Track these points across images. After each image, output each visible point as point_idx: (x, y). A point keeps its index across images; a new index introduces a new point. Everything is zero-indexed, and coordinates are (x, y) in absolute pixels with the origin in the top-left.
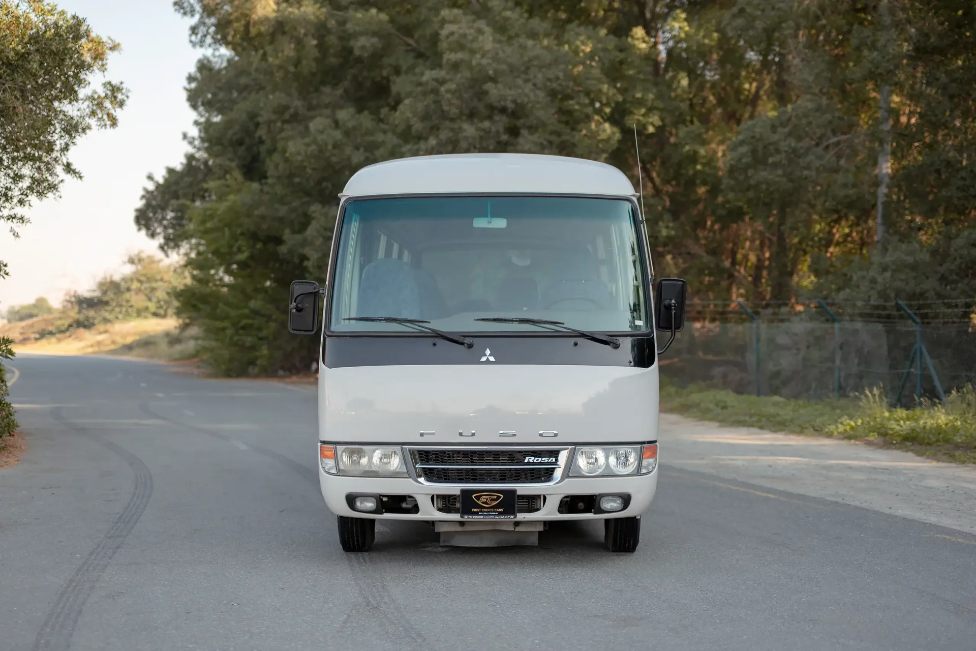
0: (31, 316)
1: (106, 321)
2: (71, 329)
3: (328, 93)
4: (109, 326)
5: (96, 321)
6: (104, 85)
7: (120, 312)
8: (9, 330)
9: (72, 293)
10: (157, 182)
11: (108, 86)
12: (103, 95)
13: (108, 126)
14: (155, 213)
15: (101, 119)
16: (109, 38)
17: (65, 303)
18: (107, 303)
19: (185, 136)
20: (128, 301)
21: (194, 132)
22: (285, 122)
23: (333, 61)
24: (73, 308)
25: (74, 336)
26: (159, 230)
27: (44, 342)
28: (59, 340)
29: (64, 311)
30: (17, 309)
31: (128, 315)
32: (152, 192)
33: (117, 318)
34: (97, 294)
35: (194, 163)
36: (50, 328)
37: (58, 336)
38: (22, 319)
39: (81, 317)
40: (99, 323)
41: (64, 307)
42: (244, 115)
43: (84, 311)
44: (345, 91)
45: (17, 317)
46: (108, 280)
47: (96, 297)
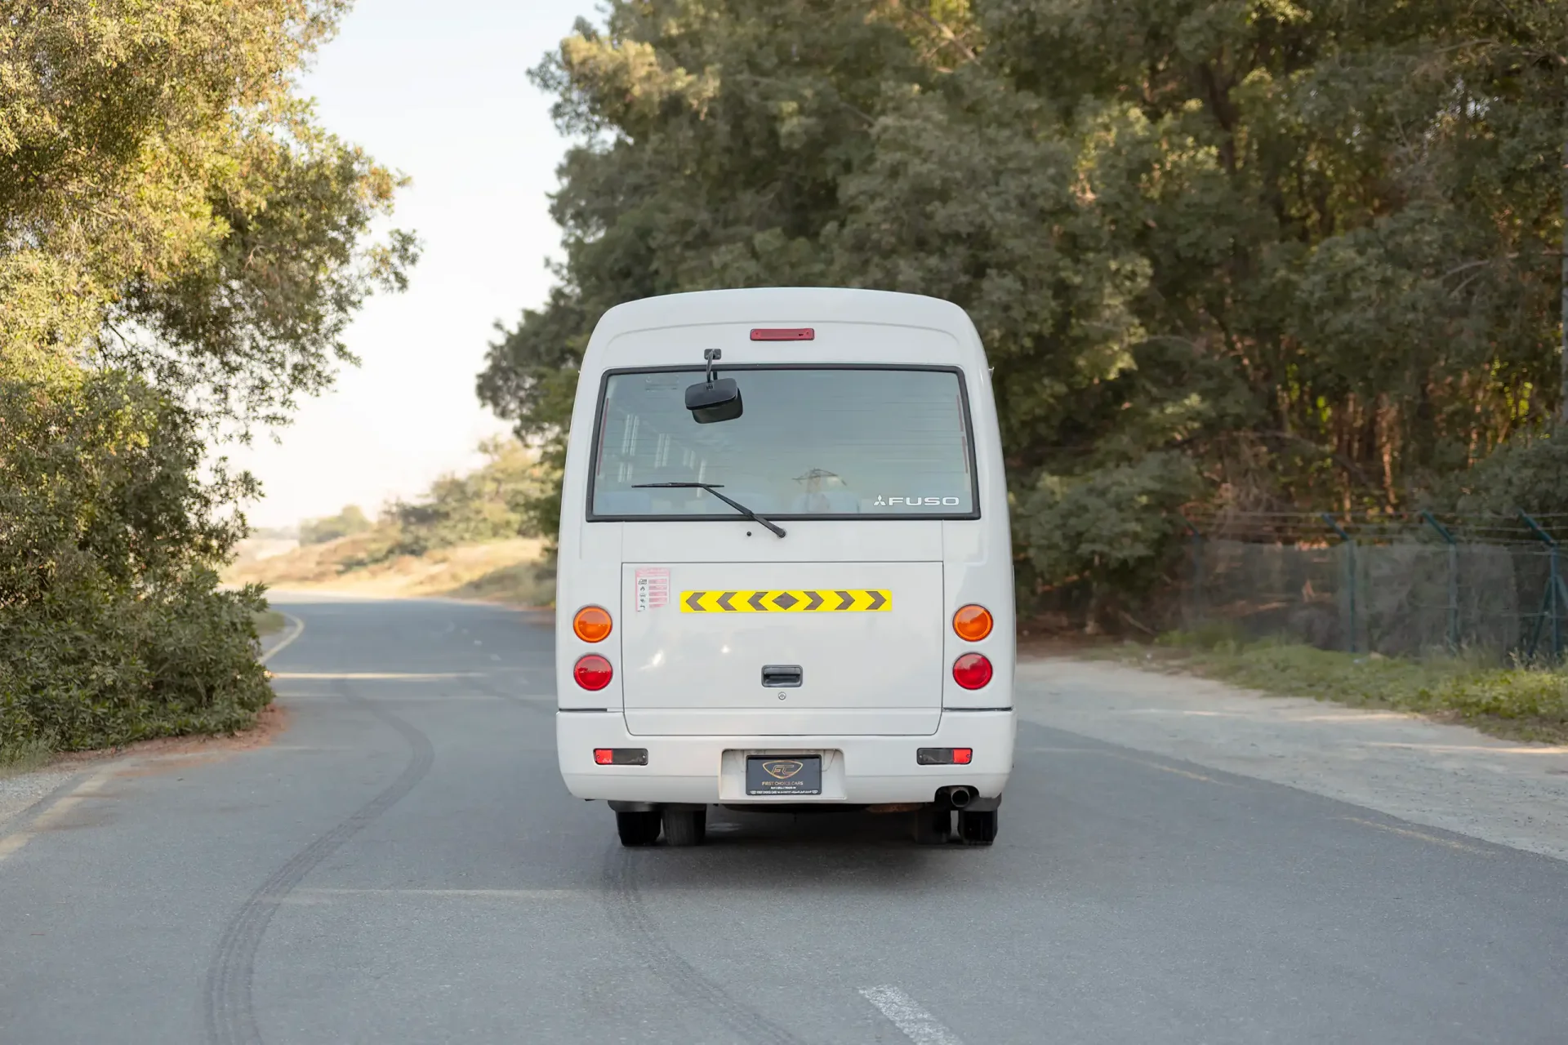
0: (335, 535)
1: (446, 543)
2: (393, 558)
3: (749, 201)
4: (449, 552)
5: (430, 544)
6: (391, 234)
7: (467, 530)
8: (301, 557)
9: (393, 501)
10: (508, 333)
11: (396, 235)
12: (389, 248)
13: (396, 290)
14: (507, 380)
15: (387, 280)
16: (397, 169)
17: (383, 517)
18: (446, 515)
19: (548, 263)
20: (478, 512)
21: (562, 257)
22: (688, 246)
23: (758, 153)
24: (393, 523)
25: (396, 568)
26: (512, 406)
27: (349, 577)
28: (374, 574)
29: (381, 530)
30: (314, 523)
31: (477, 535)
32: (501, 347)
33: (462, 538)
34: (431, 500)
35: (562, 303)
36: (362, 555)
37: (372, 567)
38: (320, 540)
39: (407, 539)
40: (434, 547)
41: (381, 522)
42: (631, 232)
43: (412, 528)
44: (779, 197)
45: (313, 537)
46: (449, 478)
47: (430, 506)
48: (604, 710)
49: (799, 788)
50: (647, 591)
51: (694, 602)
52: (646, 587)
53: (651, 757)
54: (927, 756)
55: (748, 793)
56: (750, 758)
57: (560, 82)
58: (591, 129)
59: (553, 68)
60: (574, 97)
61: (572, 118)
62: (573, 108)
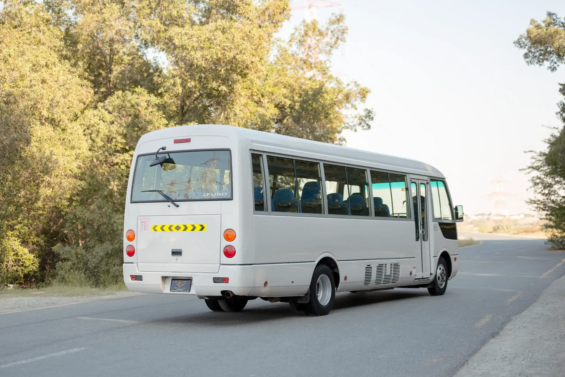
48: (133, 263)
49: (184, 290)
50: (143, 225)
51: (154, 229)
52: (143, 223)
53: (143, 278)
54: (216, 280)
55: (170, 291)
56: (172, 280)
57: (526, 45)
58: (540, 62)
59: (523, 40)
60: (533, 50)
61: (532, 58)
62: (533, 54)
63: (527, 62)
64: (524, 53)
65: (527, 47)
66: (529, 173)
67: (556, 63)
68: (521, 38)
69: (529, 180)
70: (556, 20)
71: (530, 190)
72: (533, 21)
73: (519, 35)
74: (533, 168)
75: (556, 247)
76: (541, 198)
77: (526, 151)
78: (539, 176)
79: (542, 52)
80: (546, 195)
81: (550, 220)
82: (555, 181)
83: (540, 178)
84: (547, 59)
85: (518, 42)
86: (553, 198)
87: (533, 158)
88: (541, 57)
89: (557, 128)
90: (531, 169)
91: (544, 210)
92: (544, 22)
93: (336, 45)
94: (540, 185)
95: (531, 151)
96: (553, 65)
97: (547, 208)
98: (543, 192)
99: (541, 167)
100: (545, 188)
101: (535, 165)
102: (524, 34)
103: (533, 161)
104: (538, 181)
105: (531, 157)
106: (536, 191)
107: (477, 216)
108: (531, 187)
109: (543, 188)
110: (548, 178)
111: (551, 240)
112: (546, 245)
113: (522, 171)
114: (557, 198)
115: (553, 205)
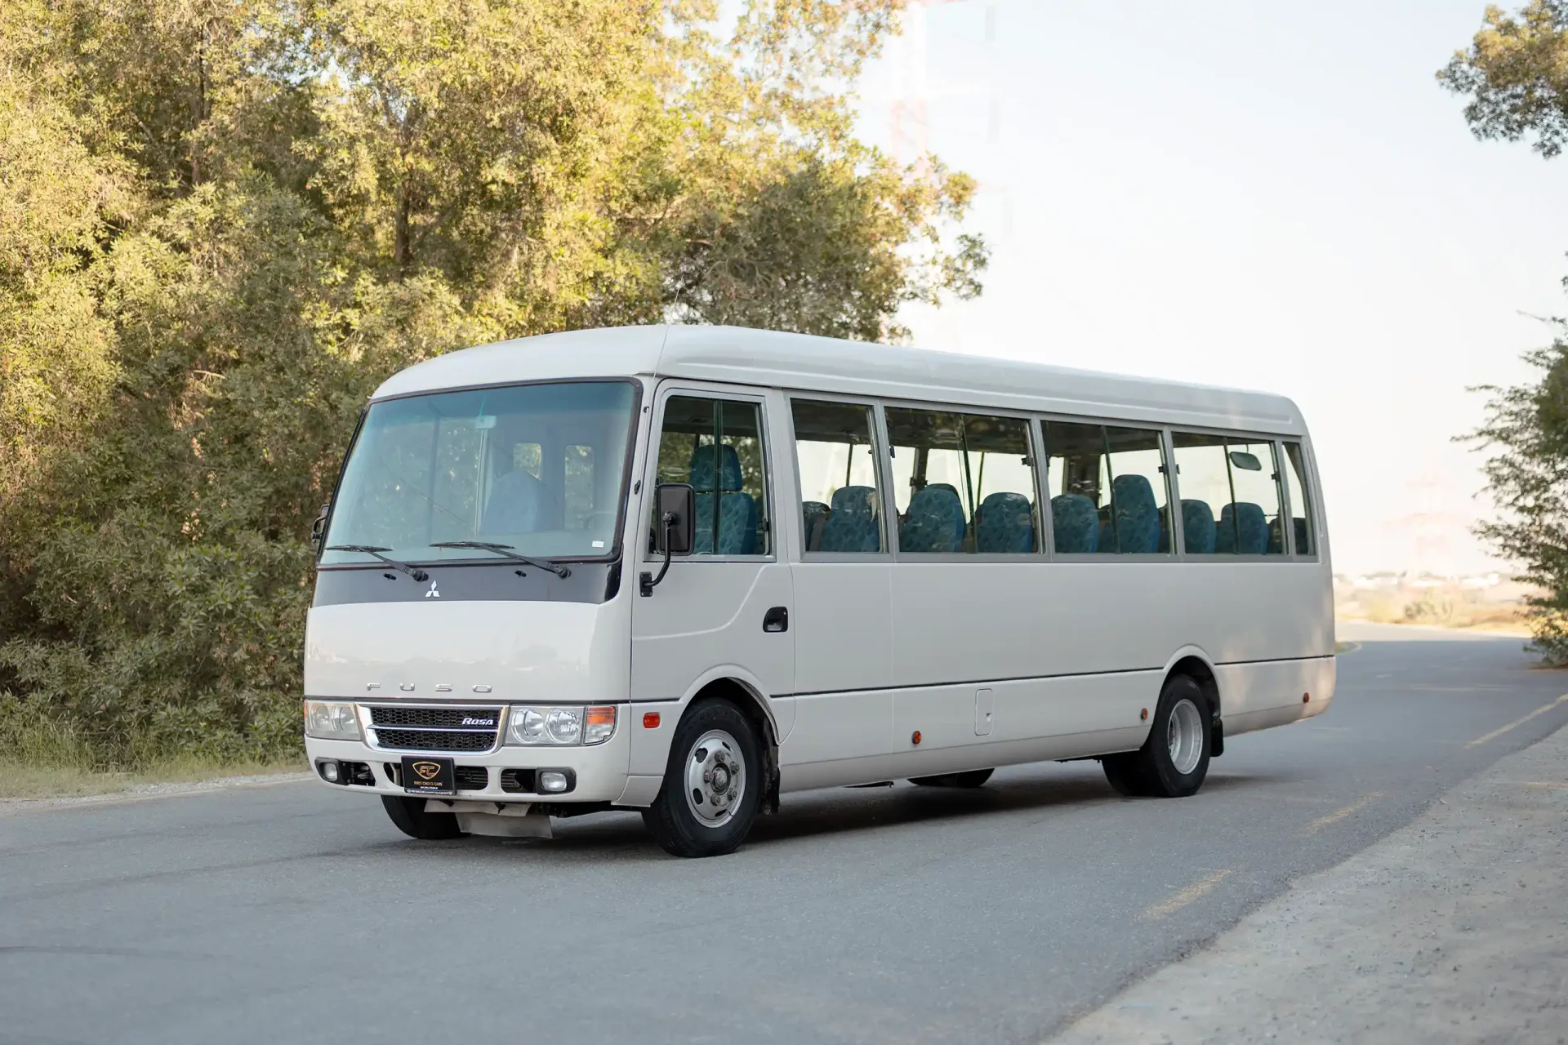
11: (965, 241)
57: (1473, 82)
58: (1513, 130)
59: (1465, 67)
60: (1491, 96)
61: (1490, 120)
62: (1491, 109)
63: (1475, 131)
64: (1467, 104)
65: (1475, 87)
66: (1480, 448)
67: (1557, 133)
68: (1456, 63)
69: (1481, 470)
70: (1560, 8)
71: (1481, 495)
72: (1491, 14)
73: (1452, 55)
74: (1490, 433)
75: (1555, 659)
76: (1516, 519)
77: (1472, 385)
78: (1509, 456)
79: (1519, 102)
80: (1530, 511)
81: (1541, 582)
82: (1555, 472)
83: (1512, 465)
84: (1533, 124)
85: (1449, 73)
86: (1549, 519)
87: (1492, 406)
88: (1517, 116)
89: (1562, 321)
90: (1485, 438)
91: (1523, 555)
92: (1526, 13)
93: (875, 48)
94: (1512, 484)
95: (1487, 387)
96: (1550, 139)
97: (1532, 551)
98: (1521, 502)
99: (1516, 432)
100: (1525, 492)
101: (1498, 425)
102: (1467, 50)
103: (1493, 413)
104: (1505, 471)
105: (1486, 402)
106: (1499, 501)
107: (1370, 577)
108: (1486, 489)
109: (1519, 493)
110: (1535, 462)
111: (1542, 641)
112: (1528, 653)
113: (1462, 443)
114: (1561, 521)
115: (1548, 541)
